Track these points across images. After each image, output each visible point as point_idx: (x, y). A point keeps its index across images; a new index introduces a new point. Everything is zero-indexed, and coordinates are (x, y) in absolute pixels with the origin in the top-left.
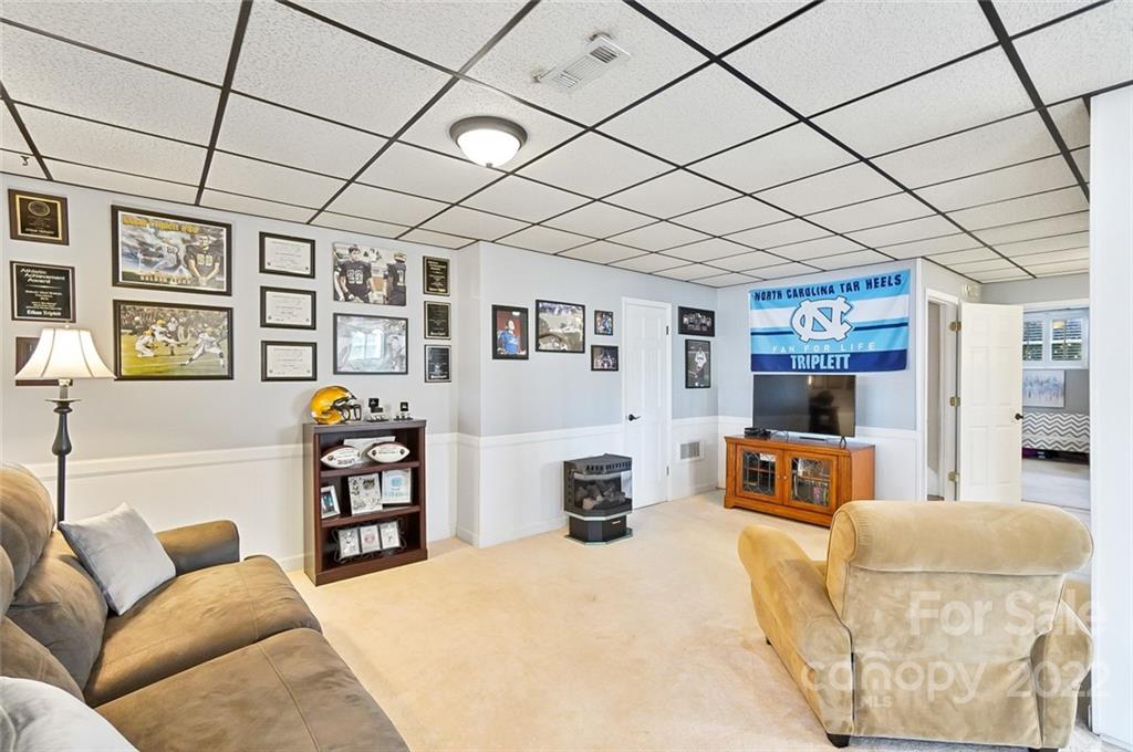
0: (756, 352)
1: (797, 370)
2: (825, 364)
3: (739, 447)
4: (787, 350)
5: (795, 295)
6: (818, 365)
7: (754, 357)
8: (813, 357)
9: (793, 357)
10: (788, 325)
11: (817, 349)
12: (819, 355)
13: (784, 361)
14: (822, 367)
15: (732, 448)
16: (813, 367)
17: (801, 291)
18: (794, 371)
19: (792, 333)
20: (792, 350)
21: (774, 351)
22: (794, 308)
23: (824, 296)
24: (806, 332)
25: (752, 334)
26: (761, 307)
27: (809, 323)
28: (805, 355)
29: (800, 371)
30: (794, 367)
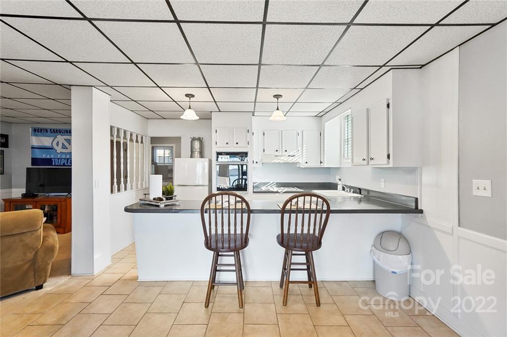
0: (33, 157)
1: (55, 165)
2: (67, 163)
3: (12, 204)
4: (50, 156)
5: (54, 132)
6: (64, 164)
7: (33, 159)
8: (62, 160)
9: (53, 160)
10: (51, 145)
11: (64, 156)
12: (65, 159)
13: (49, 161)
14: (66, 164)
15: (8, 204)
16: (62, 164)
17: (57, 130)
18: (53, 166)
19: (52, 149)
20: (52, 156)
21: (44, 156)
22: (53, 138)
23: (67, 134)
24: (59, 149)
25: (32, 148)
26: (36, 136)
27: (61, 145)
28: (58, 159)
29: (56, 166)
30: (54, 164)
